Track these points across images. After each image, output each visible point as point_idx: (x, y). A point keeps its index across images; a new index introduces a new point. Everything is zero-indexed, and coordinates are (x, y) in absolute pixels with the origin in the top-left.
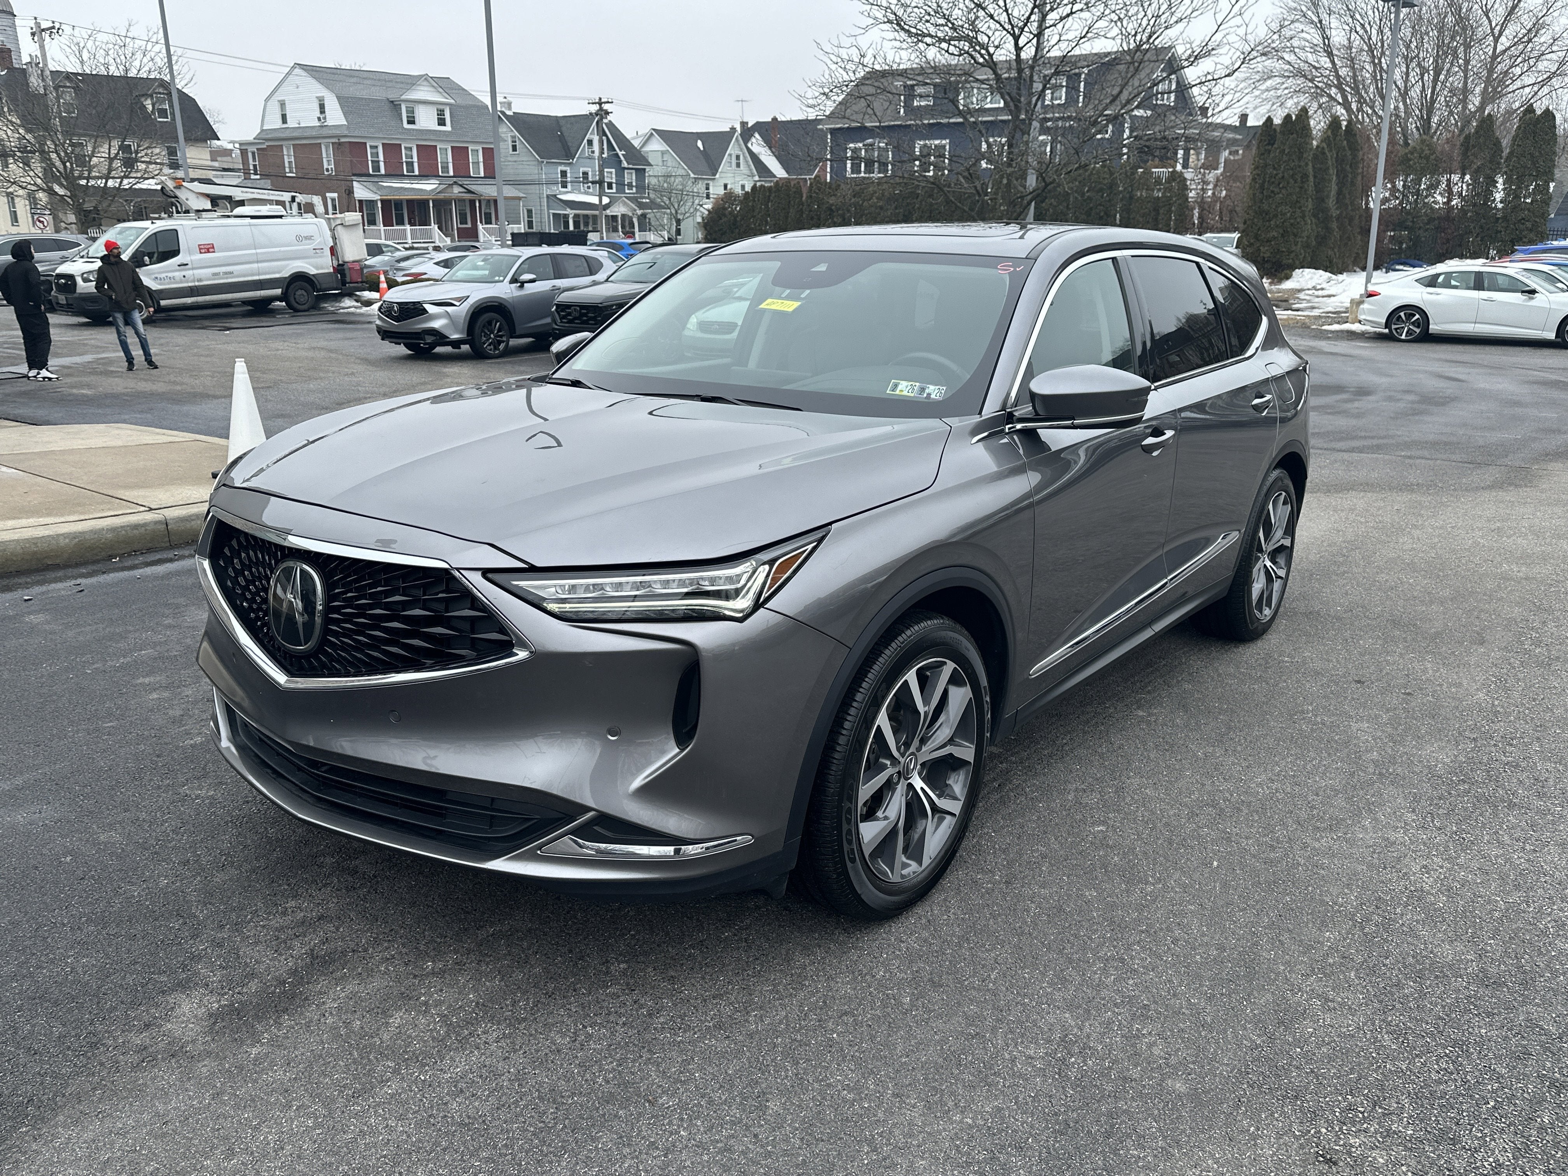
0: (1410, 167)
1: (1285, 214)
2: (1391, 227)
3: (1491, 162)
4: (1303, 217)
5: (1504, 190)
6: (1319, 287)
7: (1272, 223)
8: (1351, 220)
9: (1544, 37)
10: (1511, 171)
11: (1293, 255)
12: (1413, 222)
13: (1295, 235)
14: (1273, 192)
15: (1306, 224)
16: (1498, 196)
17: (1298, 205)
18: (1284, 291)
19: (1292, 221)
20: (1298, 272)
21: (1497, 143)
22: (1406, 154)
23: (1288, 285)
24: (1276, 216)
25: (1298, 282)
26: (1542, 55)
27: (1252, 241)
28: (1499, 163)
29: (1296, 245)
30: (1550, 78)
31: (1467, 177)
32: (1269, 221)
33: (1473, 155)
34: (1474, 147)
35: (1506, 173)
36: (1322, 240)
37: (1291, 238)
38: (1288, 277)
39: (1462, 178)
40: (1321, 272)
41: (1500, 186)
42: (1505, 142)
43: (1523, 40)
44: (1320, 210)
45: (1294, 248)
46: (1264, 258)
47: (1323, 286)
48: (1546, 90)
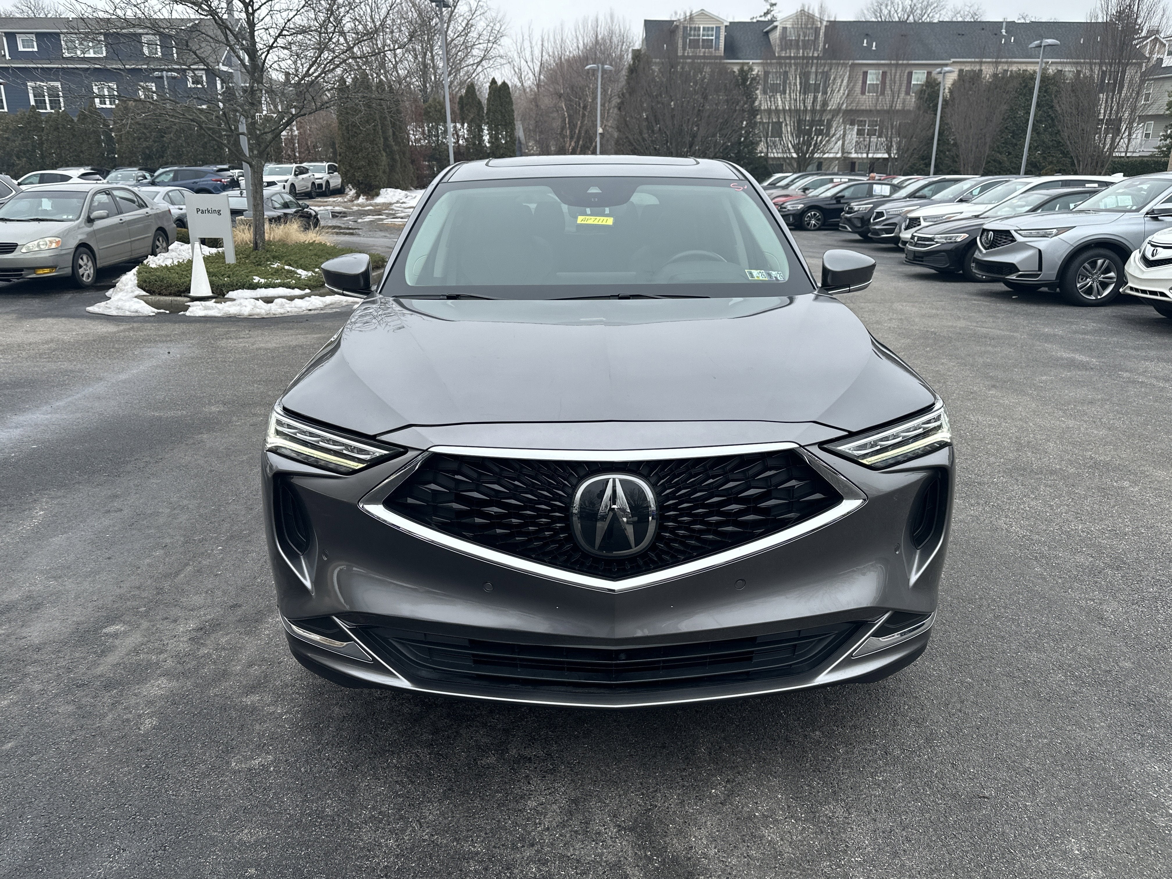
0: (430, 117)
1: (368, 149)
2: (427, 158)
3: (478, 115)
4: (380, 151)
5: (489, 134)
6: (401, 201)
7: (360, 155)
8: (404, 153)
9: (474, 34)
10: (491, 121)
11: (378, 179)
12: (440, 155)
13: (377, 164)
14: (355, 132)
15: (382, 156)
16: (486, 138)
17: (375, 142)
18: (377, 205)
19: (373, 154)
20: (383, 191)
21: (480, 103)
22: (426, 108)
23: (379, 200)
24: (361, 150)
25: (385, 197)
26: (474, 45)
27: (348, 168)
28: (483, 117)
29: (379, 171)
30: (481, 61)
31: (466, 125)
32: (357, 154)
33: (467, 110)
34: (466, 105)
35: (488, 123)
36: (392, 168)
37: (375, 166)
38: (378, 195)
39: (463, 125)
40: (399, 190)
41: (486, 132)
42: (484, 102)
43: (462, 34)
44: (387, 146)
45: (378, 174)
46: (359, 181)
47: (404, 200)
48: (480, 69)
